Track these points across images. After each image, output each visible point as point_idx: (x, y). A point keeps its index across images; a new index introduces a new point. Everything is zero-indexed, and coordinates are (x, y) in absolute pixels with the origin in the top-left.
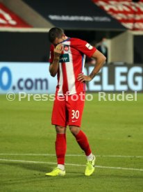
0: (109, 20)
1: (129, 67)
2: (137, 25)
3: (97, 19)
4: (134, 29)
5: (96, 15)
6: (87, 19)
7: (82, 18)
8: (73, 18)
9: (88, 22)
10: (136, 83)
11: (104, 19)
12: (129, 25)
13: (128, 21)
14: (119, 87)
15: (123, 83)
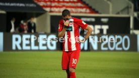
0: (35, 6)
1: (48, 35)
2: (53, 9)
3: (27, 5)
4: (51, 12)
5: (27, 3)
6: (21, 5)
7: (18, 5)
8: (12, 5)
9: (22, 7)
10: (52, 45)
11: (32, 5)
12: (48, 9)
13: (47, 7)
14: (42, 48)
15: (44, 45)
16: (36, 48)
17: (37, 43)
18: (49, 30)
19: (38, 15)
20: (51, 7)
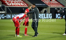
0: (45, 5)
1: (49, 14)
2: (51, 6)
3: (43, 4)
4: (50, 6)
6: (41, 4)
7: (40, 4)
8: (38, 4)
9: (41, 5)
10: (50, 17)
11: (44, 5)
12: (49, 6)
13: (49, 5)
14: (47, 18)
15: (48, 17)
16: (46, 18)
17: (46, 16)
18: (49, 12)
19: (46, 8)
20: (50, 5)
